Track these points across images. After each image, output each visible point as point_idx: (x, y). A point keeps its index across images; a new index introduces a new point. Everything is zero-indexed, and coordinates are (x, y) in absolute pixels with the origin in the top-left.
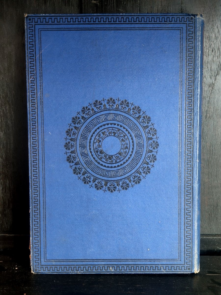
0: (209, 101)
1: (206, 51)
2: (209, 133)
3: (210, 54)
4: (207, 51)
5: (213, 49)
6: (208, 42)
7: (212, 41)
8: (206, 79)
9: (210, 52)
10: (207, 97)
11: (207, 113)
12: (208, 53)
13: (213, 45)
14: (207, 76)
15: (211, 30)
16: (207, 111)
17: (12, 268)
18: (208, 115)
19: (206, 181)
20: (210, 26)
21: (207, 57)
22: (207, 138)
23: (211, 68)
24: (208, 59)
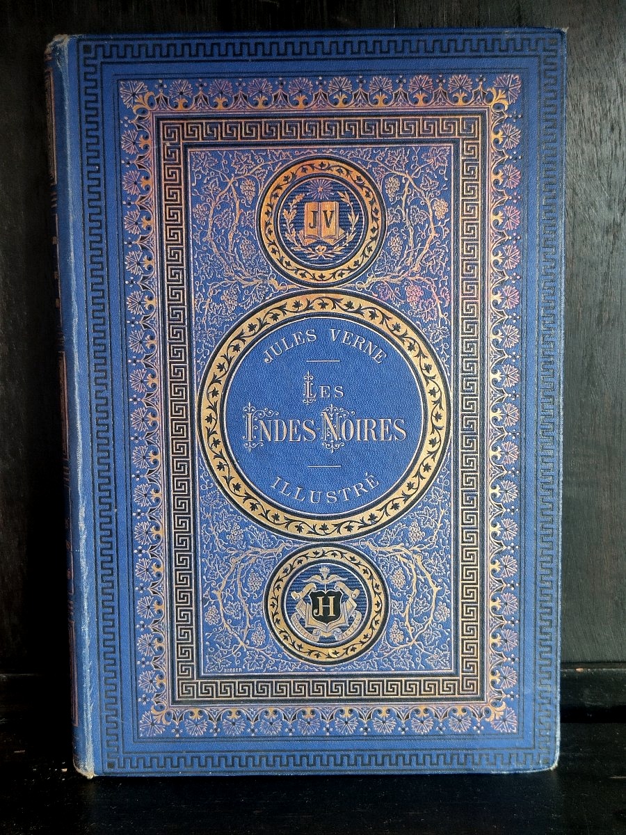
0: (606, 275)
1: (592, 128)
2: (608, 366)
3: (605, 137)
4: (598, 128)
5: (614, 122)
6: (597, 104)
7: (610, 101)
8: (597, 212)
9: (604, 131)
10: (602, 263)
11: (601, 311)
12: (598, 137)
13: (612, 110)
14: (597, 203)
15: (607, 68)
16: (601, 303)
17: (53, 770)
18: (606, 316)
19: (605, 505)
20: (604, 56)
21: (596, 146)
22: (603, 381)
23: (609, 178)
24: (599, 154)
